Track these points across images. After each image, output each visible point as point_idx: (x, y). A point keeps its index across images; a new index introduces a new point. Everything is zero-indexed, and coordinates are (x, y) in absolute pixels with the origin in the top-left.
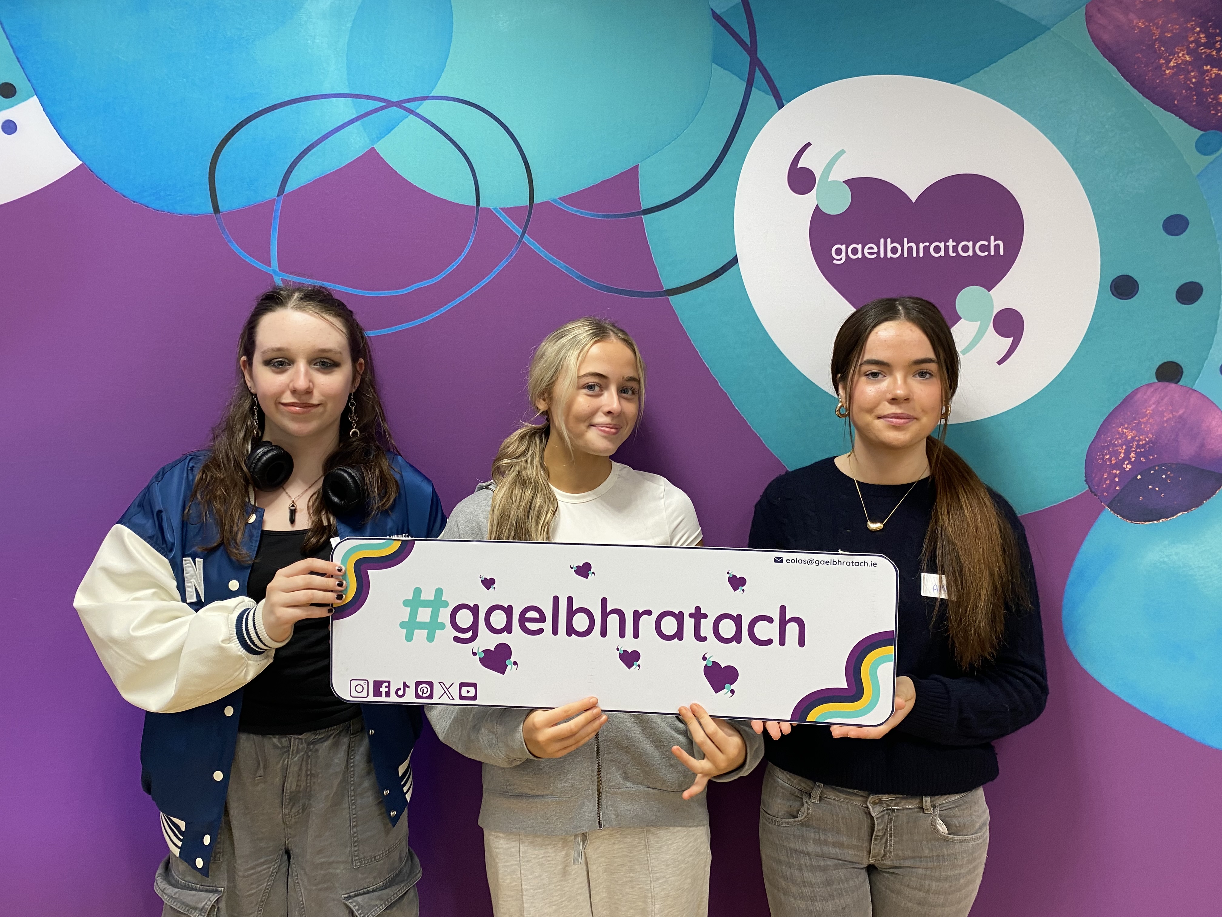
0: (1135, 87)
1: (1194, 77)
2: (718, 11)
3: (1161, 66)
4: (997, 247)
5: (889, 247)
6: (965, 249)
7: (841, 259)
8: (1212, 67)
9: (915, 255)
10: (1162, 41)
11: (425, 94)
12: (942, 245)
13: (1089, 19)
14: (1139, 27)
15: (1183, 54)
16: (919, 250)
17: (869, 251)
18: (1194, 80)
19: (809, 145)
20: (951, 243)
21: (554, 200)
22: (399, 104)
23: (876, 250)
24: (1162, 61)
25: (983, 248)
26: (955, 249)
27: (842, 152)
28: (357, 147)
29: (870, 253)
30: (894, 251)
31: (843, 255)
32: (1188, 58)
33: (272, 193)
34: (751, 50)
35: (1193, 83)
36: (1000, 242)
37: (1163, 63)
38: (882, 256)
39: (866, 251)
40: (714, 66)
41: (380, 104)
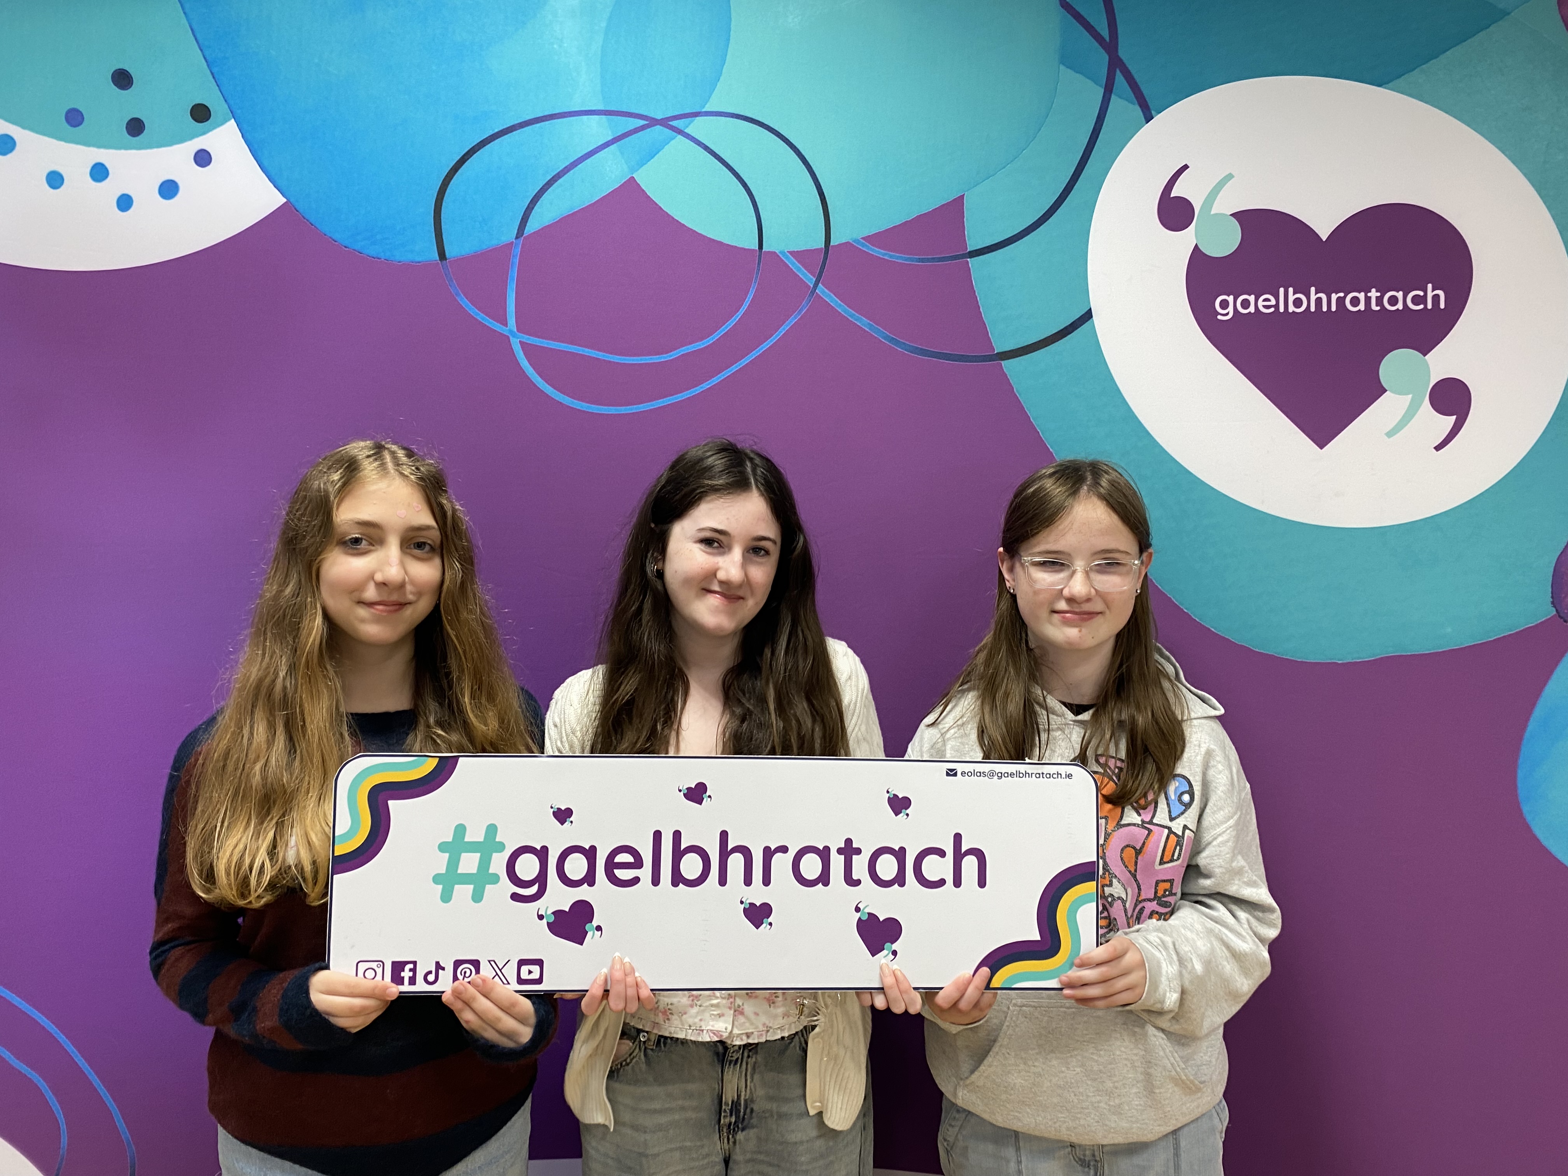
4: (1436, 298)
5: (1291, 298)
6: (1393, 301)
7: (1227, 314)
9: (1325, 309)
11: (698, 110)
12: (1361, 296)
13: (1562, 1)
16: (1330, 302)
17: (1264, 303)
19: (1186, 167)
20: (1374, 294)
21: (857, 241)
22: (664, 122)
23: (1273, 302)
25: (1416, 300)
26: (1379, 301)
27: (1230, 177)
28: (613, 176)
29: (1265, 307)
30: (1298, 303)
31: (1231, 309)
33: (509, 235)
34: (1111, 46)
36: (1440, 292)
38: (1282, 309)
39: (1261, 303)
40: (1062, 67)
41: (642, 122)
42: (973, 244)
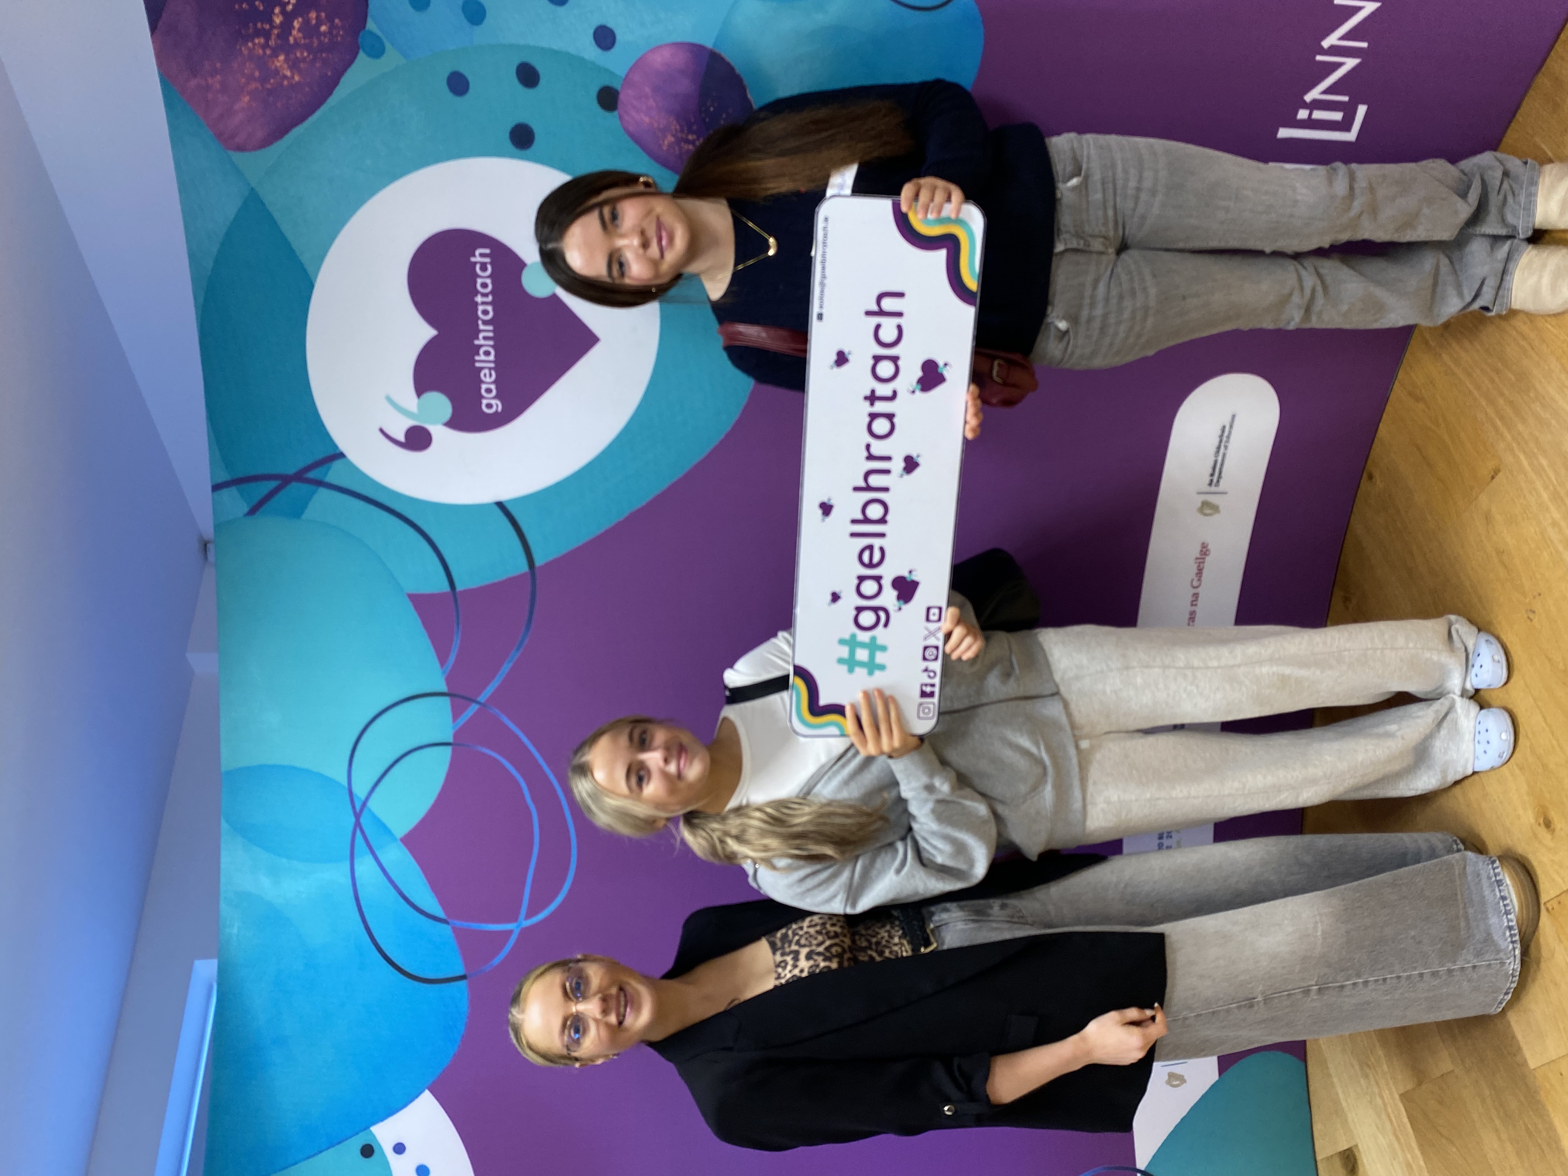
0: (313, 111)
1: (302, 53)
2: (246, 509)
3: (292, 86)
4: (482, 255)
5: (482, 357)
6: (484, 285)
7: (497, 405)
8: (290, 34)
9: (491, 334)
10: (264, 80)
11: (347, 791)
12: (481, 308)
13: (240, 148)
14: (249, 101)
15: (278, 61)
16: (486, 331)
17: (488, 378)
18: (305, 54)
19: (381, 431)
20: (479, 299)
21: (444, 672)
22: (358, 816)
23: (487, 371)
24: (286, 83)
25: (484, 267)
26: (485, 295)
27: (389, 399)
28: (400, 854)
29: (491, 375)
30: (487, 353)
31: (493, 402)
32: (282, 58)
33: (446, 930)
34: (285, 480)
35: (308, 56)
36: (478, 252)
37: (288, 82)
38: (492, 365)
39: (488, 379)
40: (304, 517)
41: (358, 833)
42: (445, 587)
